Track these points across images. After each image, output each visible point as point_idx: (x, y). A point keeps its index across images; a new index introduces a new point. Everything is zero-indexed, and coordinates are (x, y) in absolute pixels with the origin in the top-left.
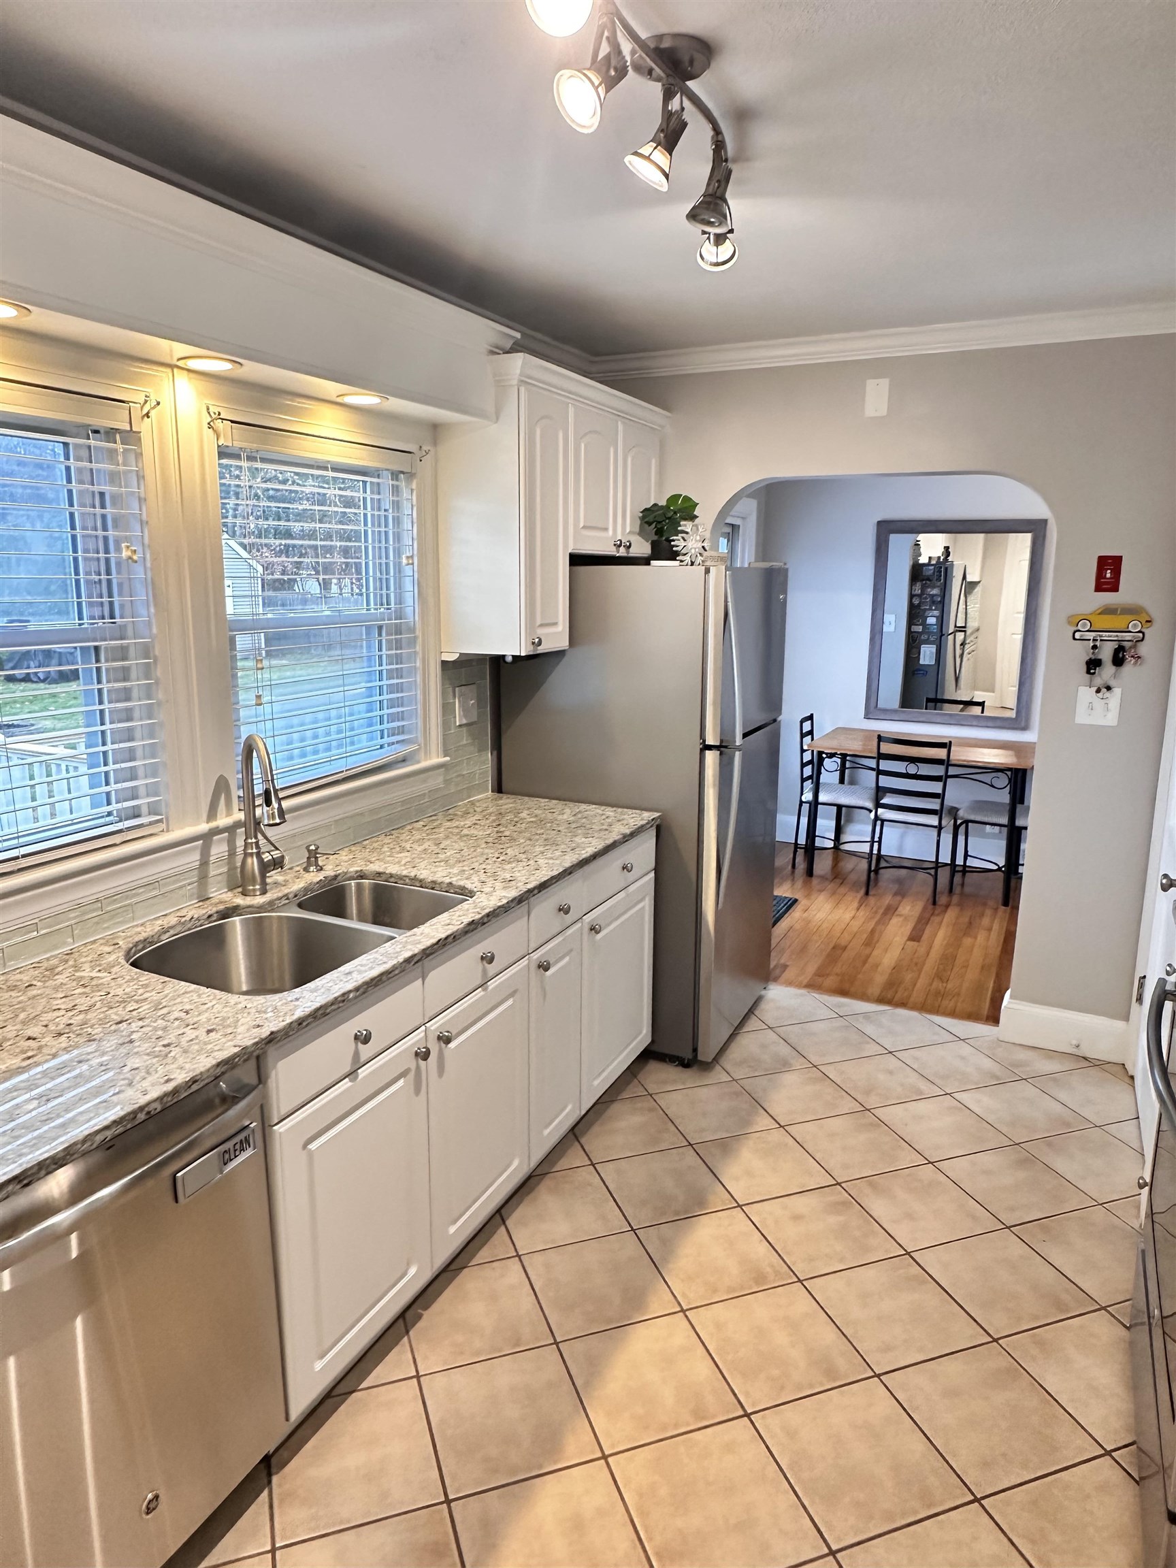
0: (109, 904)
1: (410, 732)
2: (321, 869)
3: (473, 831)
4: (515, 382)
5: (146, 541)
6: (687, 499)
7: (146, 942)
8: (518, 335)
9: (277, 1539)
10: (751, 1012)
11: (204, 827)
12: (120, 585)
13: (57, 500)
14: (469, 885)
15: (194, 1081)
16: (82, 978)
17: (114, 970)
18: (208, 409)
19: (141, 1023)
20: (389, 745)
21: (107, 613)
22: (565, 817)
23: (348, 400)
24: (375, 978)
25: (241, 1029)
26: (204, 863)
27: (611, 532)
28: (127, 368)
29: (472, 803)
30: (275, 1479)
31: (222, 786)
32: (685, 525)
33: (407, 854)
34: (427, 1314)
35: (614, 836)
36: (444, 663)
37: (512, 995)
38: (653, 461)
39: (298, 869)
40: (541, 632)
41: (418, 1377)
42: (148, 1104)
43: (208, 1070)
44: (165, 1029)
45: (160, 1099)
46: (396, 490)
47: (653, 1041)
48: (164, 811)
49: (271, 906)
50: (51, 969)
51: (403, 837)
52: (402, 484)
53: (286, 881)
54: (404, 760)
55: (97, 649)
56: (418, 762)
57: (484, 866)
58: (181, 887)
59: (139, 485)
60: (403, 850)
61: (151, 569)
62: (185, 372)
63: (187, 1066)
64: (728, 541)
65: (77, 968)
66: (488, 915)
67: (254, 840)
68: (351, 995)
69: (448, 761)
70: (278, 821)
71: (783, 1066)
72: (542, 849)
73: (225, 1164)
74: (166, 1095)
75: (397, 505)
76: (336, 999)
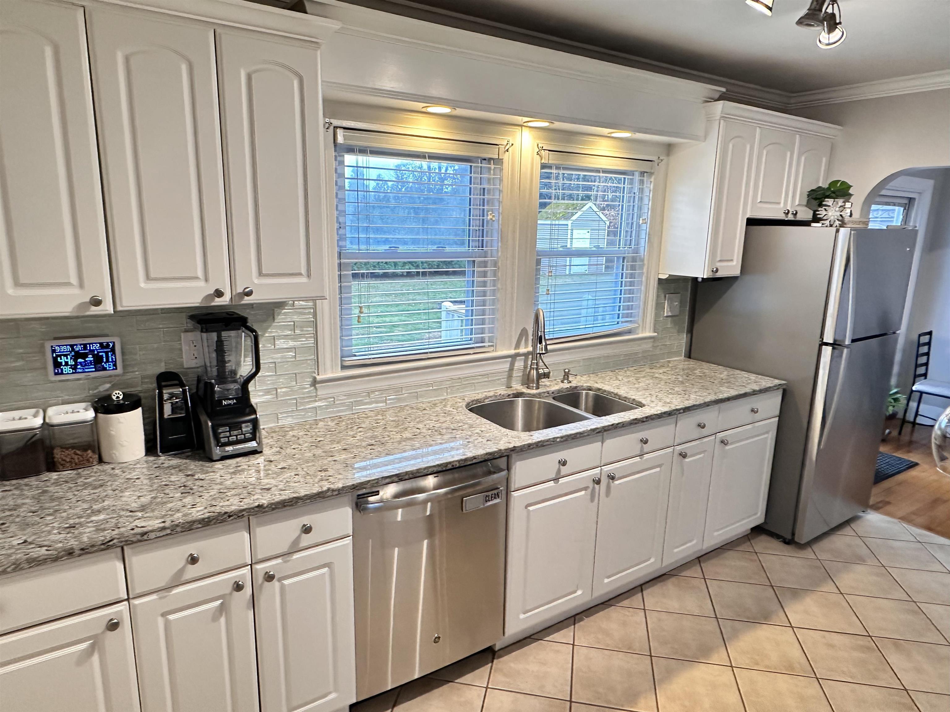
0: (465, 381)
1: (634, 317)
2: (570, 382)
3: (661, 376)
4: (718, 118)
5: (501, 211)
6: (843, 183)
7: (478, 401)
8: (724, 90)
9: (490, 684)
10: (847, 523)
11: (512, 352)
12: (487, 232)
13: (464, 192)
14: (644, 402)
15: (474, 458)
16: (445, 410)
17: (459, 409)
18: (538, 145)
19: (462, 432)
20: (622, 322)
21: (480, 245)
22: (722, 376)
23: (613, 135)
24: (573, 434)
25: (502, 442)
26: (511, 369)
27: (782, 205)
28: (503, 128)
29: (669, 362)
30: (495, 661)
31: (524, 333)
32: (828, 201)
33: (618, 382)
34: (586, 620)
35: (747, 390)
36: (660, 279)
37: (660, 466)
38: (824, 160)
39: (558, 380)
40: (718, 265)
41: (573, 645)
42: (453, 462)
43: (481, 455)
44: (470, 436)
45: (459, 461)
46: (642, 182)
47: (765, 522)
48: (495, 342)
49: (539, 395)
50: (435, 404)
51: (620, 373)
52: (645, 179)
53: (550, 385)
54: (629, 332)
55: (474, 261)
56: (638, 334)
57: (657, 394)
58: (498, 379)
59: (500, 184)
60: (617, 379)
61: (502, 225)
62: (528, 128)
63: (473, 451)
64: (905, 209)
65: (445, 406)
66: (647, 417)
67: (535, 362)
68: (558, 440)
69: (656, 336)
70: (544, 352)
71: (860, 560)
72: (697, 390)
73: (486, 502)
74: (462, 460)
75: (641, 190)
76: (550, 439)
